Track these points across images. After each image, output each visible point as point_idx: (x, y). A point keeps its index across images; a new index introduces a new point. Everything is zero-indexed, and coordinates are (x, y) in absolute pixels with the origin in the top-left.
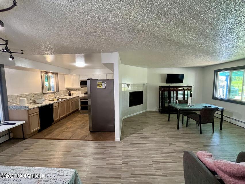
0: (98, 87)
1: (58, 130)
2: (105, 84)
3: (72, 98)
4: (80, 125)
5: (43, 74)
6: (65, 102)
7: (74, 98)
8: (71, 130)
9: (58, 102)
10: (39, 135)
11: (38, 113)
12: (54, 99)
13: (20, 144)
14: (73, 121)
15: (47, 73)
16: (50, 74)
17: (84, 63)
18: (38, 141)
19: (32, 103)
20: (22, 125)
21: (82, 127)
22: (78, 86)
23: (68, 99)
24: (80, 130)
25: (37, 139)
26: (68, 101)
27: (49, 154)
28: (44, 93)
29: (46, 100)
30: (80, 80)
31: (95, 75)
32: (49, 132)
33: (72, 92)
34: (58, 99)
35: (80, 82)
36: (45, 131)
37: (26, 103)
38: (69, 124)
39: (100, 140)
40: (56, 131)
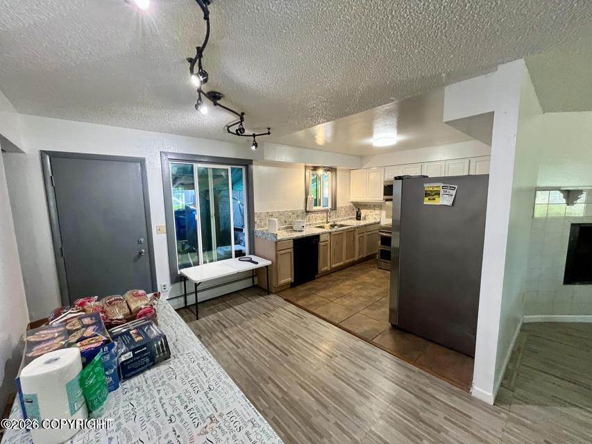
0: (427, 201)
1: (322, 293)
2: (454, 193)
3: (362, 226)
4: (370, 297)
5: (309, 172)
6: (345, 234)
7: (365, 226)
8: (347, 302)
9: (330, 233)
10: (289, 293)
11: (292, 250)
12: (326, 225)
13: (261, 300)
14: (357, 282)
15: (315, 168)
16: (320, 172)
17: (396, 133)
18: (284, 305)
19: (287, 228)
20: (267, 267)
21: (373, 305)
22: (379, 196)
23: (351, 228)
24: (366, 311)
25: (285, 300)
26: (351, 232)
27: (293, 342)
28: (307, 212)
29: (310, 225)
30: (385, 181)
31: (429, 164)
32: (308, 292)
33: (363, 212)
34: (332, 226)
35: (385, 187)
36: (301, 289)
37: (277, 228)
38: (346, 286)
39: (414, 362)
40: (319, 294)
